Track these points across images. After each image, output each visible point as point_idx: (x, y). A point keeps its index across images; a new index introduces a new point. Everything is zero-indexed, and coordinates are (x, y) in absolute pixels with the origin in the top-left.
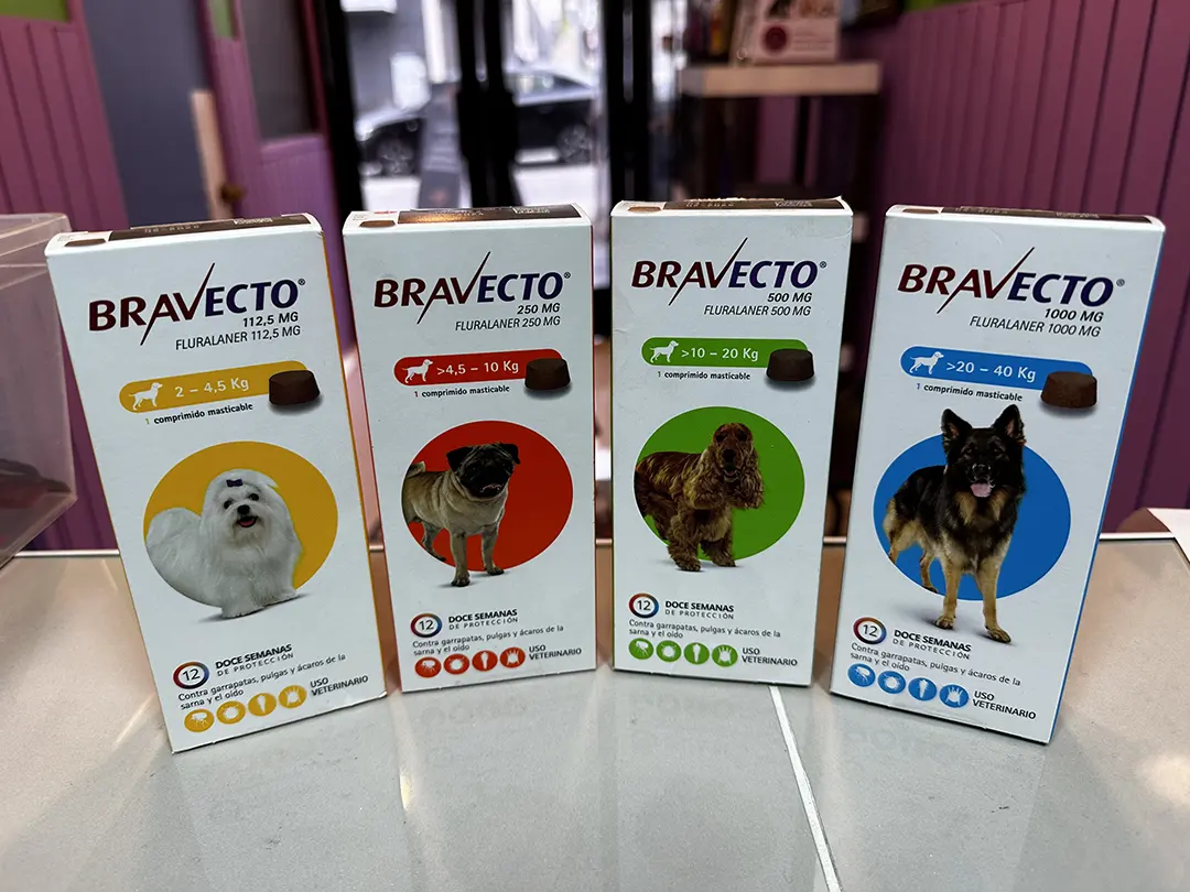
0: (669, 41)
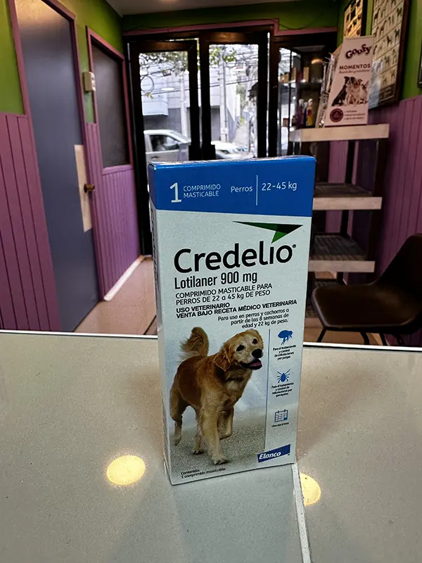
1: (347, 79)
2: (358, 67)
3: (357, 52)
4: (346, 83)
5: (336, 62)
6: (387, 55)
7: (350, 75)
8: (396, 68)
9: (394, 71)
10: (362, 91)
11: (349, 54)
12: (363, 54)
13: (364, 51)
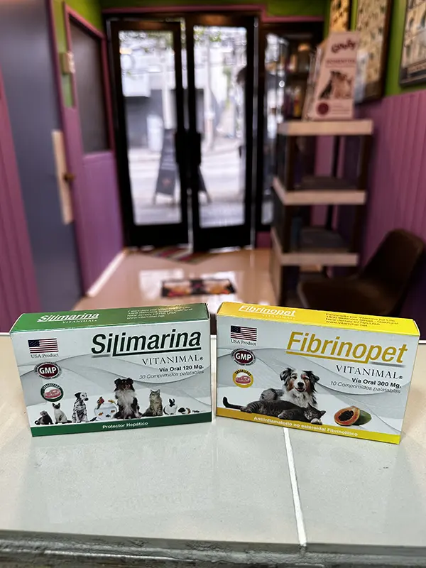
0: (275, 111)
1: (333, 73)
2: (343, 62)
3: (343, 46)
4: (332, 77)
5: (323, 56)
6: (371, 51)
8: (379, 65)
10: (347, 86)
11: (335, 48)
13: (350, 46)
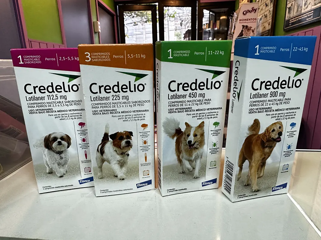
1: (243, 26)
2: (250, 20)
3: (249, 11)
4: (243, 28)
5: (237, 17)
6: (266, 13)
7: (245, 24)
8: (271, 21)
9: (270, 22)
10: (252, 33)
11: (245, 12)
12: (253, 13)
13: (253, 11)
